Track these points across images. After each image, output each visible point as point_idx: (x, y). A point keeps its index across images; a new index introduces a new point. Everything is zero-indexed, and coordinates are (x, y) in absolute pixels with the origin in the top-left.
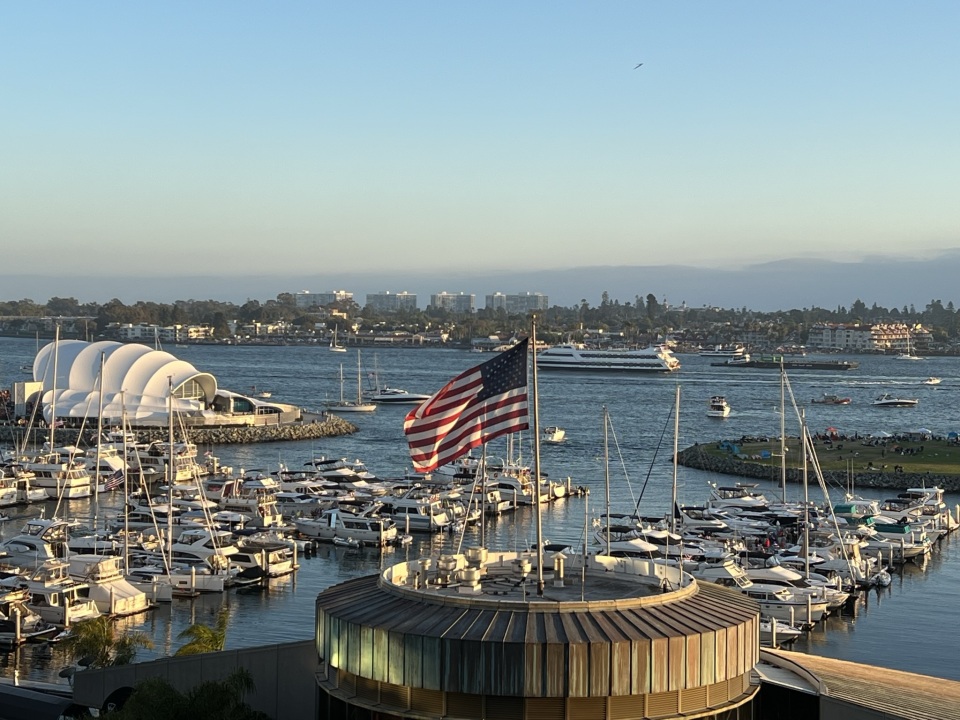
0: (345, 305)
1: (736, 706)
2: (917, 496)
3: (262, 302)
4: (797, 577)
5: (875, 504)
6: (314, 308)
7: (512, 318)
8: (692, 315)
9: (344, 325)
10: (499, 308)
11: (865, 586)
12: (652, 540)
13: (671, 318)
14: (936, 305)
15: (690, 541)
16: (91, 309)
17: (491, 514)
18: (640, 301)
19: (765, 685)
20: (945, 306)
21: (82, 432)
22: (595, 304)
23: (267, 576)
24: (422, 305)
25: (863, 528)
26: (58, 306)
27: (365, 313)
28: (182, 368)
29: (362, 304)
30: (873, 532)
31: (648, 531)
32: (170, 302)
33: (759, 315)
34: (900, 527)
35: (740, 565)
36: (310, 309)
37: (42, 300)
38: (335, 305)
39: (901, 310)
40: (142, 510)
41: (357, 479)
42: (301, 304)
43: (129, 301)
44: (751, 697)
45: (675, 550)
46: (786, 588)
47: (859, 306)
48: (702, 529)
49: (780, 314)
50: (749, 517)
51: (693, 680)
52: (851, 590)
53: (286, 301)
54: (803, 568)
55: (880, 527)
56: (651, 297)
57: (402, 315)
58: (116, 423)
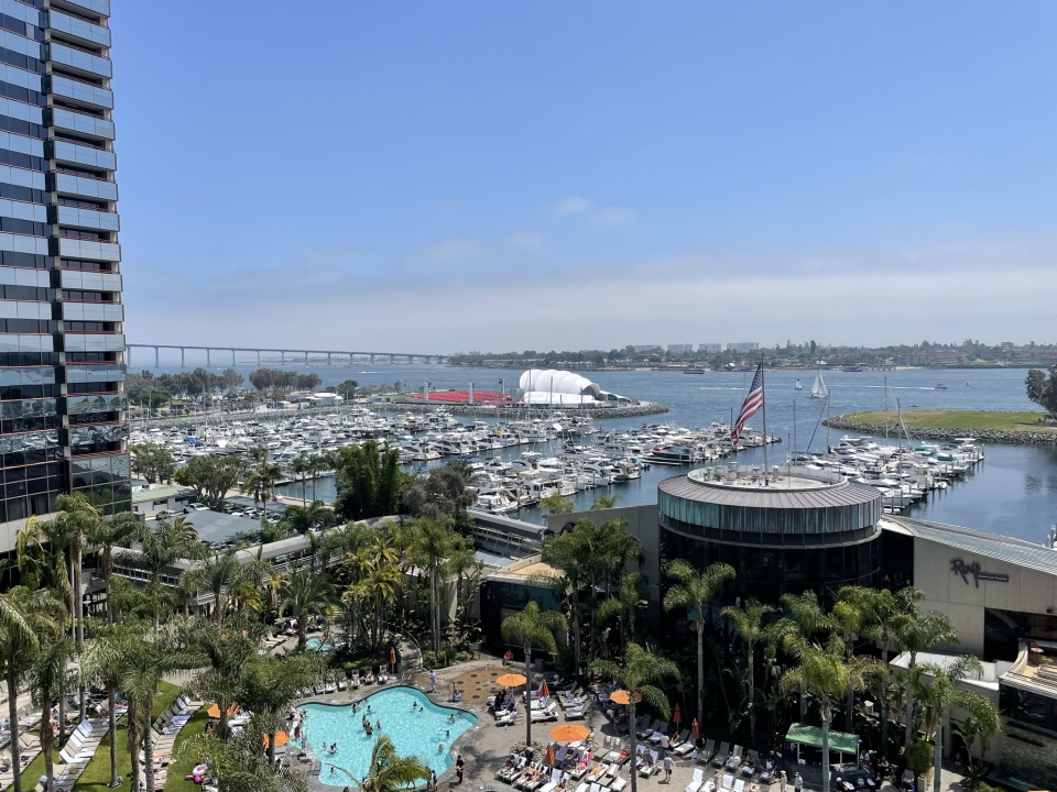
2: (960, 443)
3: (619, 350)
5: (936, 446)
7: (741, 354)
8: (834, 350)
9: (659, 360)
10: (734, 350)
11: (933, 489)
12: (818, 465)
13: (824, 353)
16: (543, 355)
18: (807, 344)
20: (974, 342)
21: (542, 410)
22: (783, 346)
25: (931, 460)
26: (528, 354)
27: (668, 353)
28: (585, 382)
29: (666, 349)
30: (936, 461)
32: (577, 351)
33: (870, 350)
36: (641, 353)
37: (521, 352)
39: (949, 345)
40: (571, 448)
43: (559, 352)
47: (926, 344)
49: (882, 349)
52: (925, 490)
53: (630, 349)
54: (898, 479)
55: (941, 459)
56: (813, 342)
57: (685, 354)
58: (557, 407)
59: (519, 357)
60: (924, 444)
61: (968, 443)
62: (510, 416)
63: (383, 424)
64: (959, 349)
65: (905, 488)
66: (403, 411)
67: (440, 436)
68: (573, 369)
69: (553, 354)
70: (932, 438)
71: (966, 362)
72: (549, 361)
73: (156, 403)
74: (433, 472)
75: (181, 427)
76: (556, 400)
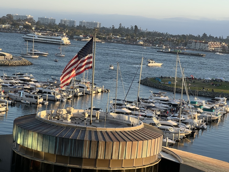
1: (153, 165)
2: (218, 100)
4: (176, 124)
5: (204, 102)
6: (19, 20)
7: (88, 30)
8: (149, 34)
10: (84, 26)
11: (198, 129)
12: (130, 109)
15: (142, 110)
18: (132, 28)
19: (163, 159)
25: (199, 109)
29: (36, 21)
30: (202, 111)
34: (211, 110)
35: (158, 119)
36: (18, 21)
39: (218, 38)
41: (31, 81)
42: (15, 19)
44: (158, 163)
45: (137, 113)
46: (172, 127)
48: (146, 106)
49: (179, 36)
50: (163, 103)
51: (139, 156)
52: (193, 129)
53: (10, 17)
54: (178, 121)
55: (205, 109)
56: (136, 26)
57: (50, 26)
60: (196, 99)
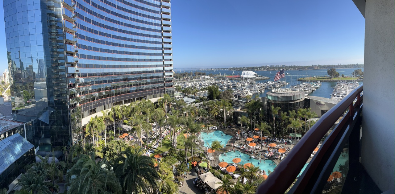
0: (268, 67)
1: (303, 100)
3: (261, 67)
6: (265, 67)
9: (268, 69)
13: (297, 67)
14: (319, 65)
17: (281, 86)
21: (246, 79)
22: (290, 66)
23: (262, 92)
24: (275, 66)
26: (244, 68)
28: (254, 73)
29: (270, 67)
30: (314, 86)
31: (295, 87)
32: (253, 67)
33: (304, 66)
38: (267, 67)
40: (251, 86)
44: (305, 99)
46: (307, 91)
47: (312, 65)
51: (299, 99)
52: (313, 91)
53: (263, 66)
56: (295, 65)
57: (273, 67)
58: (249, 78)
59: (242, 68)
60: (313, 83)
61: (319, 82)
62: (240, 80)
63: (217, 82)
64: (317, 66)
65: (309, 91)
66: (220, 79)
67: (227, 84)
68: (252, 71)
69: (248, 67)
70: (313, 82)
71: (319, 68)
72: (248, 69)
73: (180, 79)
74: (225, 91)
75: (183, 83)
76: (248, 77)
